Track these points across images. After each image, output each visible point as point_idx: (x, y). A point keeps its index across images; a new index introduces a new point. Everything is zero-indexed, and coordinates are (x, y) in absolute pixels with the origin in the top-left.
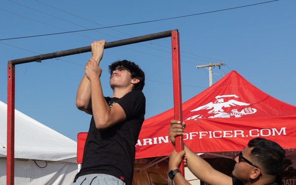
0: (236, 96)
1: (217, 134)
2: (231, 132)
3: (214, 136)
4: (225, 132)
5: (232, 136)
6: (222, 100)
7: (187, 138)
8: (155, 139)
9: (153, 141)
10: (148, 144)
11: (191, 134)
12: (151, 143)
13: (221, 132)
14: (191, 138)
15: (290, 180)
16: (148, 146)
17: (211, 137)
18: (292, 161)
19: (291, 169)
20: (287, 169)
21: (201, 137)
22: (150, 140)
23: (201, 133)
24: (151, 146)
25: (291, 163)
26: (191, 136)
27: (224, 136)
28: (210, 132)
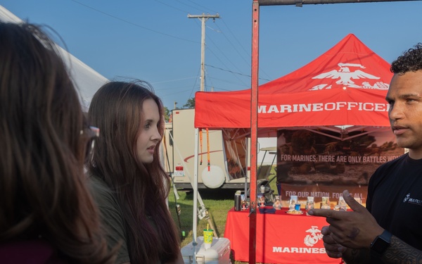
0: (362, 67)
1: (368, 107)
2: (384, 105)
3: (364, 108)
4: (376, 105)
5: (384, 110)
6: (347, 69)
7: (334, 108)
8: (295, 106)
9: (292, 108)
10: (286, 111)
11: (338, 103)
12: (290, 111)
13: (372, 104)
14: (338, 109)
15: (371, 157)
16: (286, 114)
17: (360, 109)
18: (376, 138)
19: (375, 146)
20: (370, 146)
21: (349, 109)
22: (289, 107)
23: (349, 103)
24: (290, 113)
25: (374, 140)
26: (338, 106)
27: (376, 110)
28: (361, 104)
